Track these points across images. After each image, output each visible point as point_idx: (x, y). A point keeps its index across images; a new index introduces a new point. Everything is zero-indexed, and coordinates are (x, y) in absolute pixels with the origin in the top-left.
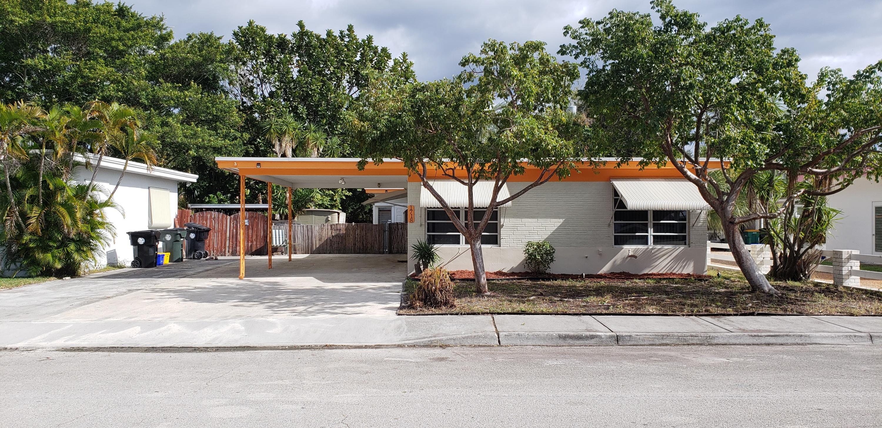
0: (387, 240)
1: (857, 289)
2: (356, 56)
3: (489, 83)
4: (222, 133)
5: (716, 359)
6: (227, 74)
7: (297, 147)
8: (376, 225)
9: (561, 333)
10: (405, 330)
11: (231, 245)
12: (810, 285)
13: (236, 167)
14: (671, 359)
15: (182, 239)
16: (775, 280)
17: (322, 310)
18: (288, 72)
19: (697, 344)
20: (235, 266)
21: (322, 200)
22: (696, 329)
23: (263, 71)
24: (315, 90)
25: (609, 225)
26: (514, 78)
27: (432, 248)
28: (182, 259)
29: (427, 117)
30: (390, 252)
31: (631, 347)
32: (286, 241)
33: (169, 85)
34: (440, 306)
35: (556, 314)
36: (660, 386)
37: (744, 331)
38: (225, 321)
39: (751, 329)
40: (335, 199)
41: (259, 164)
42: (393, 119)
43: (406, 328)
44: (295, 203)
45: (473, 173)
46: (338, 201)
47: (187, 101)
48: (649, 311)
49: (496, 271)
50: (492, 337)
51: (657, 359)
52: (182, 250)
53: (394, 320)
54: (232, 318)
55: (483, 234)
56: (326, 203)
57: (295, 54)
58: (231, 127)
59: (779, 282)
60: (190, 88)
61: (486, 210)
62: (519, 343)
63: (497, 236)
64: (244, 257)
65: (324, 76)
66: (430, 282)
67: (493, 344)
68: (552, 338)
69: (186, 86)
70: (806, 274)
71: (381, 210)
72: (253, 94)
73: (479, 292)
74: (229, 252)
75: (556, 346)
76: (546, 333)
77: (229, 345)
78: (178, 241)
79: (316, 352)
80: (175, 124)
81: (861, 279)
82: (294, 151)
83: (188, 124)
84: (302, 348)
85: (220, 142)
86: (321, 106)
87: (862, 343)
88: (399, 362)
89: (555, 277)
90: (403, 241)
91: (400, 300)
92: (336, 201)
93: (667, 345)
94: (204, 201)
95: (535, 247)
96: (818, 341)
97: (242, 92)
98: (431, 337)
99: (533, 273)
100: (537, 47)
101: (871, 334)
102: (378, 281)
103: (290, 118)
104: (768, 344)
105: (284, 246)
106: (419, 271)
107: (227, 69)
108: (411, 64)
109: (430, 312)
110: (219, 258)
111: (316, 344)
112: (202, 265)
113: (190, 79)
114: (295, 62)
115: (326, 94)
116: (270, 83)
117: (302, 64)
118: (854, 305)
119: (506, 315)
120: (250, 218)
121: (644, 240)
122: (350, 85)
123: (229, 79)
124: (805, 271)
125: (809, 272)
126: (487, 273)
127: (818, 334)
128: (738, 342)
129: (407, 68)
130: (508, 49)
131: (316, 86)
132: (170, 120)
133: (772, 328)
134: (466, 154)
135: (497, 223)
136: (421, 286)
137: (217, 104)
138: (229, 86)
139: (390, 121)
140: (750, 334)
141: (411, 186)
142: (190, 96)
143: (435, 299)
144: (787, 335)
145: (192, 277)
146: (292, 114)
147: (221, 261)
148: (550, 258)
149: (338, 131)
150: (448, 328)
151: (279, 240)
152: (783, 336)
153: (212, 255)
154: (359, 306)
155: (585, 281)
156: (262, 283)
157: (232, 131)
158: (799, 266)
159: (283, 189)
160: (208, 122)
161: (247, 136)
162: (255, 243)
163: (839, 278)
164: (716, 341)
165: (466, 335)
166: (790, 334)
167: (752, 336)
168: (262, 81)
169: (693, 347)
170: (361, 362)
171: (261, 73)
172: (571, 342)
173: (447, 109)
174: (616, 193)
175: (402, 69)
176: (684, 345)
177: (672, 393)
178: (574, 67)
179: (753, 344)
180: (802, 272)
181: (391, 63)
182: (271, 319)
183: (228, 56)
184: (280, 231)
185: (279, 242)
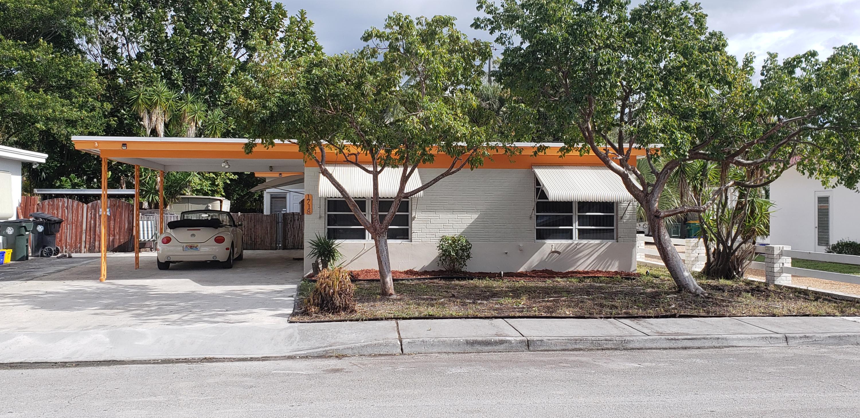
0: (280, 232)
1: (786, 287)
2: (244, 13)
3: (395, 61)
4: (78, 102)
5: (627, 364)
6: (85, 31)
7: (170, 120)
8: (267, 215)
9: (469, 339)
10: (297, 339)
11: (88, 240)
12: (741, 283)
13: (96, 148)
14: (581, 364)
15: (27, 233)
16: (707, 279)
17: (199, 318)
18: (161, 30)
19: (612, 349)
20: (94, 266)
21: (201, 185)
22: (612, 333)
23: (130, 29)
24: (193, 52)
25: (531, 217)
26: (421, 56)
27: (332, 244)
28: (27, 256)
29: (325, 96)
30: (285, 248)
31: (542, 352)
32: (156, 234)
33: (11, 42)
34: (339, 311)
35: (466, 318)
36: (563, 393)
37: (661, 334)
38: (85, 331)
39: (669, 332)
40: (216, 183)
41: (124, 144)
42: (285, 97)
43: (298, 337)
44: (167, 189)
45: (378, 159)
46: (221, 185)
47: (34, 63)
48: (565, 314)
49: (406, 270)
50: (394, 345)
51: (566, 365)
52: (27, 246)
53: (285, 329)
54: (94, 328)
55: (390, 227)
56: (206, 189)
57: (170, 9)
58: (89, 95)
59: (710, 281)
60: (39, 46)
61: (393, 200)
62: (423, 351)
63: (408, 229)
64: (105, 255)
65: (204, 35)
66: (327, 284)
67: (395, 353)
68: (459, 344)
69: (34, 44)
70: (739, 272)
71: (273, 197)
72: (116, 55)
73: (384, 294)
74: (85, 247)
75: (463, 353)
76: (453, 339)
77: (91, 360)
78: (23, 235)
79: (194, 365)
80: (19, 91)
81: (793, 276)
82: (166, 126)
83: (34, 91)
84: (178, 361)
85: (75, 114)
86: (201, 71)
87: (778, 345)
88: (288, 375)
89: (471, 276)
90: (300, 234)
91: (293, 305)
92: (218, 185)
93: (580, 350)
94: (55, 185)
95: (450, 242)
96: (734, 343)
97: (102, 52)
98: (327, 347)
99: (448, 271)
100: (446, 22)
101: (787, 335)
102: (268, 283)
103: (162, 87)
104: (686, 348)
105: (154, 241)
106: (316, 269)
107: (85, 25)
108: (311, 23)
109: (327, 319)
110: (74, 255)
111: (193, 357)
112: (53, 264)
113: (38, 35)
114: (169, 18)
115: (207, 56)
116: (138, 43)
117: (179, 20)
118: (779, 306)
119: (412, 320)
120: (112, 207)
121: (568, 234)
122: (236, 46)
123: (86, 35)
124: (738, 268)
125: (742, 270)
126: (394, 273)
127: (735, 337)
128: (654, 346)
129: (306, 28)
130: (415, 23)
131: (195, 48)
132: (12, 85)
133: (691, 331)
134: (370, 139)
135: (407, 215)
136: (317, 289)
137: (72, 66)
138: (86, 45)
139: (282, 100)
140: (667, 337)
141: (309, 172)
142: (38, 57)
143: (333, 303)
144: (704, 338)
145: (41, 280)
146: (164, 81)
147: (77, 260)
148: (466, 254)
149: (221, 102)
150: (346, 336)
151: (148, 233)
152: (700, 339)
153: (65, 251)
154: (244, 314)
155: (503, 280)
156: (126, 287)
157: (90, 100)
158: (732, 262)
159: (153, 171)
160: (60, 89)
161: (108, 106)
162: (117, 237)
163: (771, 275)
164: (631, 346)
165: (366, 344)
166: (708, 336)
167: (668, 339)
168: (128, 40)
169: (607, 352)
170: (246, 375)
171: (127, 31)
172: (480, 348)
173: (348, 87)
174: (538, 183)
175: (299, 30)
176: (598, 349)
177: (572, 399)
178: (486, 46)
179: (670, 348)
180: (735, 269)
181: (286, 22)
182: (140, 329)
183: (87, 9)
184: (149, 222)
185: (148, 236)
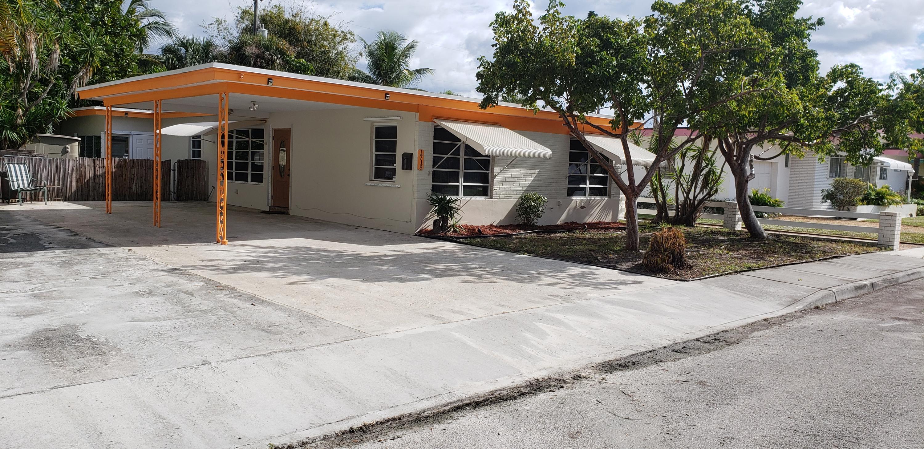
0: (174, 182)
13: (240, 80)
25: (566, 177)
41: (270, 80)
49: (488, 225)
63: (488, 186)
99: (524, 225)
121: (583, 192)
135: (488, 174)
151: (22, 180)
184: (22, 166)
185: (23, 184)
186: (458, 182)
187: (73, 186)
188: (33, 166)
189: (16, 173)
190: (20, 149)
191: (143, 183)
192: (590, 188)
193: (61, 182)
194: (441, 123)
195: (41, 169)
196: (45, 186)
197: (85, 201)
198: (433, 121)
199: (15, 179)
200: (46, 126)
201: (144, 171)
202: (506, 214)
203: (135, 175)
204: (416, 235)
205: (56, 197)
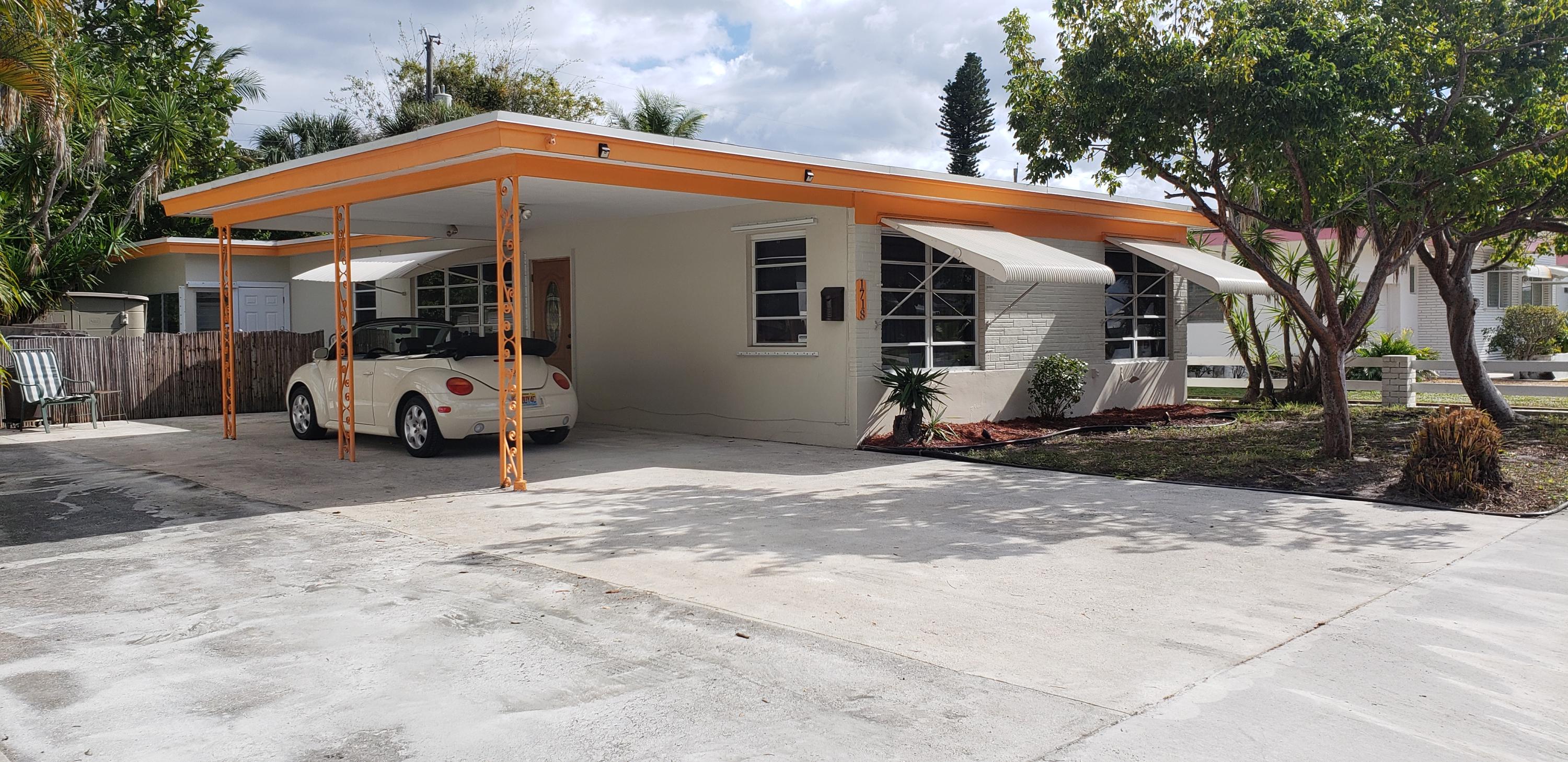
49: (980, 421)
63: (973, 346)
121: (1129, 350)
135: (973, 321)
151: (47, 382)
163: (1396, 396)
184: (44, 354)
185: (49, 389)
186: (924, 341)
187: (141, 389)
188: (63, 354)
189: (34, 369)
190: (36, 322)
191: (273, 376)
192: (1139, 342)
193: (119, 383)
194: (899, 226)
195: (79, 359)
196: (92, 392)
197: (166, 416)
198: (880, 223)
199: (32, 381)
200: (85, 277)
201: (274, 354)
202: (1008, 399)
203: (259, 362)
204: (859, 448)
205: (110, 413)
